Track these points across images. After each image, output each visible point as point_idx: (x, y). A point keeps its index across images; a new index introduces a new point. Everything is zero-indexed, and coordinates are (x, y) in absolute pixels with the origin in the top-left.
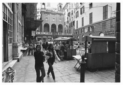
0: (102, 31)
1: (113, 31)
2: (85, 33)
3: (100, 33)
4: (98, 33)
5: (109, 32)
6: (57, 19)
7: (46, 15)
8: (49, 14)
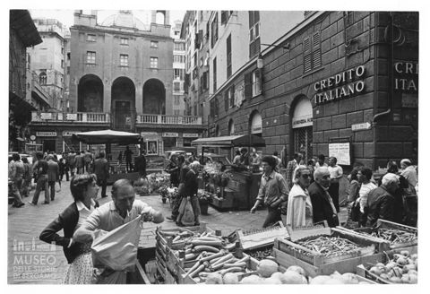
0: (301, 88)
1: (363, 78)
2: (236, 109)
3: (292, 98)
4: (284, 100)
5: (341, 84)
6: (137, 56)
7: (90, 38)
8: (104, 36)
